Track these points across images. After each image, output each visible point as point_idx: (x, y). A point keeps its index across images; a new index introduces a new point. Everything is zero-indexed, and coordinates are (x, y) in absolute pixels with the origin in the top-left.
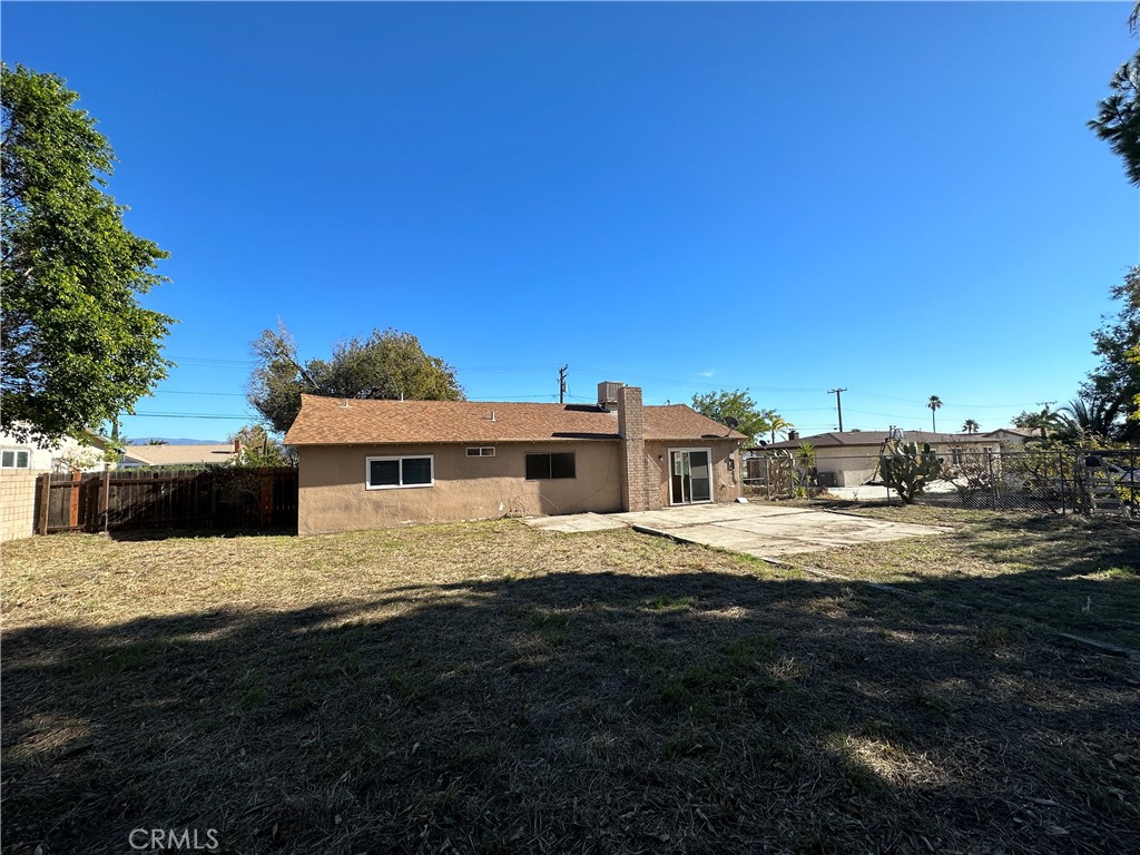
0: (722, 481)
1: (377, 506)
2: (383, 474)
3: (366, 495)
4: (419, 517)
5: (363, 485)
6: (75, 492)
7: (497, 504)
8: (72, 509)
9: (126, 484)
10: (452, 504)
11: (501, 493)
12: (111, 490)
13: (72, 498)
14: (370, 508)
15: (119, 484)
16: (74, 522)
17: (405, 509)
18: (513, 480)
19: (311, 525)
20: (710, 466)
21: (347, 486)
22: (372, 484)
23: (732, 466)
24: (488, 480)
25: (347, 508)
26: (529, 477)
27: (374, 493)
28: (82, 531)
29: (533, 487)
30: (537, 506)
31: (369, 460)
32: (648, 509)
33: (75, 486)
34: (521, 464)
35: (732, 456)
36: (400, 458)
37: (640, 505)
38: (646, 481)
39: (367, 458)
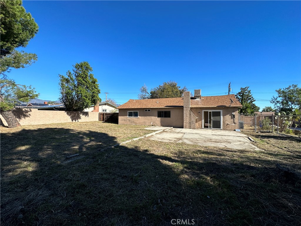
0: (227, 122)
1: (129, 120)
2: (130, 115)
3: (127, 118)
4: (136, 123)
5: (127, 116)
7: (151, 122)
8: (102, 118)
10: (142, 121)
11: (152, 120)
12: (105, 115)
13: (102, 116)
14: (128, 121)
17: (133, 122)
18: (154, 117)
19: (120, 123)
20: (222, 117)
21: (125, 116)
22: (129, 116)
23: (234, 117)
24: (149, 117)
25: (125, 120)
26: (158, 117)
27: (129, 118)
28: (103, 121)
29: (159, 119)
30: (160, 124)
31: (128, 111)
32: (190, 128)
33: (102, 114)
34: (156, 114)
35: (233, 113)
36: (133, 111)
37: (188, 127)
38: (190, 120)
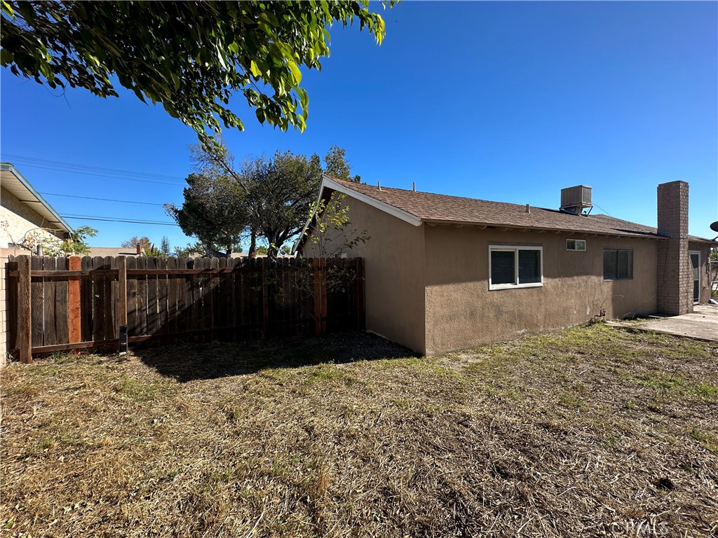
0: (703, 283)
1: (498, 311)
3: (488, 297)
4: (531, 324)
5: (486, 282)
6: (75, 288)
7: (586, 308)
8: (71, 316)
9: (152, 277)
10: (556, 309)
11: (588, 295)
12: (130, 286)
13: (70, 297)
14: (492, 314)
15: (141, 277)
16: (75, 335)
17: (520, 315)
18: (596, 279)
19: (438, 340)
20: (700, 268)
21: (471, 285)
22: (493, 283)
23: (708, 269)
24: (580, 279)
25: (472, 314)
26: (605, 276)
27: (496, 295)
28: (91, 351)
29: (608, 287)
30: (610, 310)
31: (490, 249)
32: (688, 311)
33: (74, 278)
35: (709, 260)
36: (516, 249)
37: (684, 308)
38: (688, 283)
39: (490, 247)
